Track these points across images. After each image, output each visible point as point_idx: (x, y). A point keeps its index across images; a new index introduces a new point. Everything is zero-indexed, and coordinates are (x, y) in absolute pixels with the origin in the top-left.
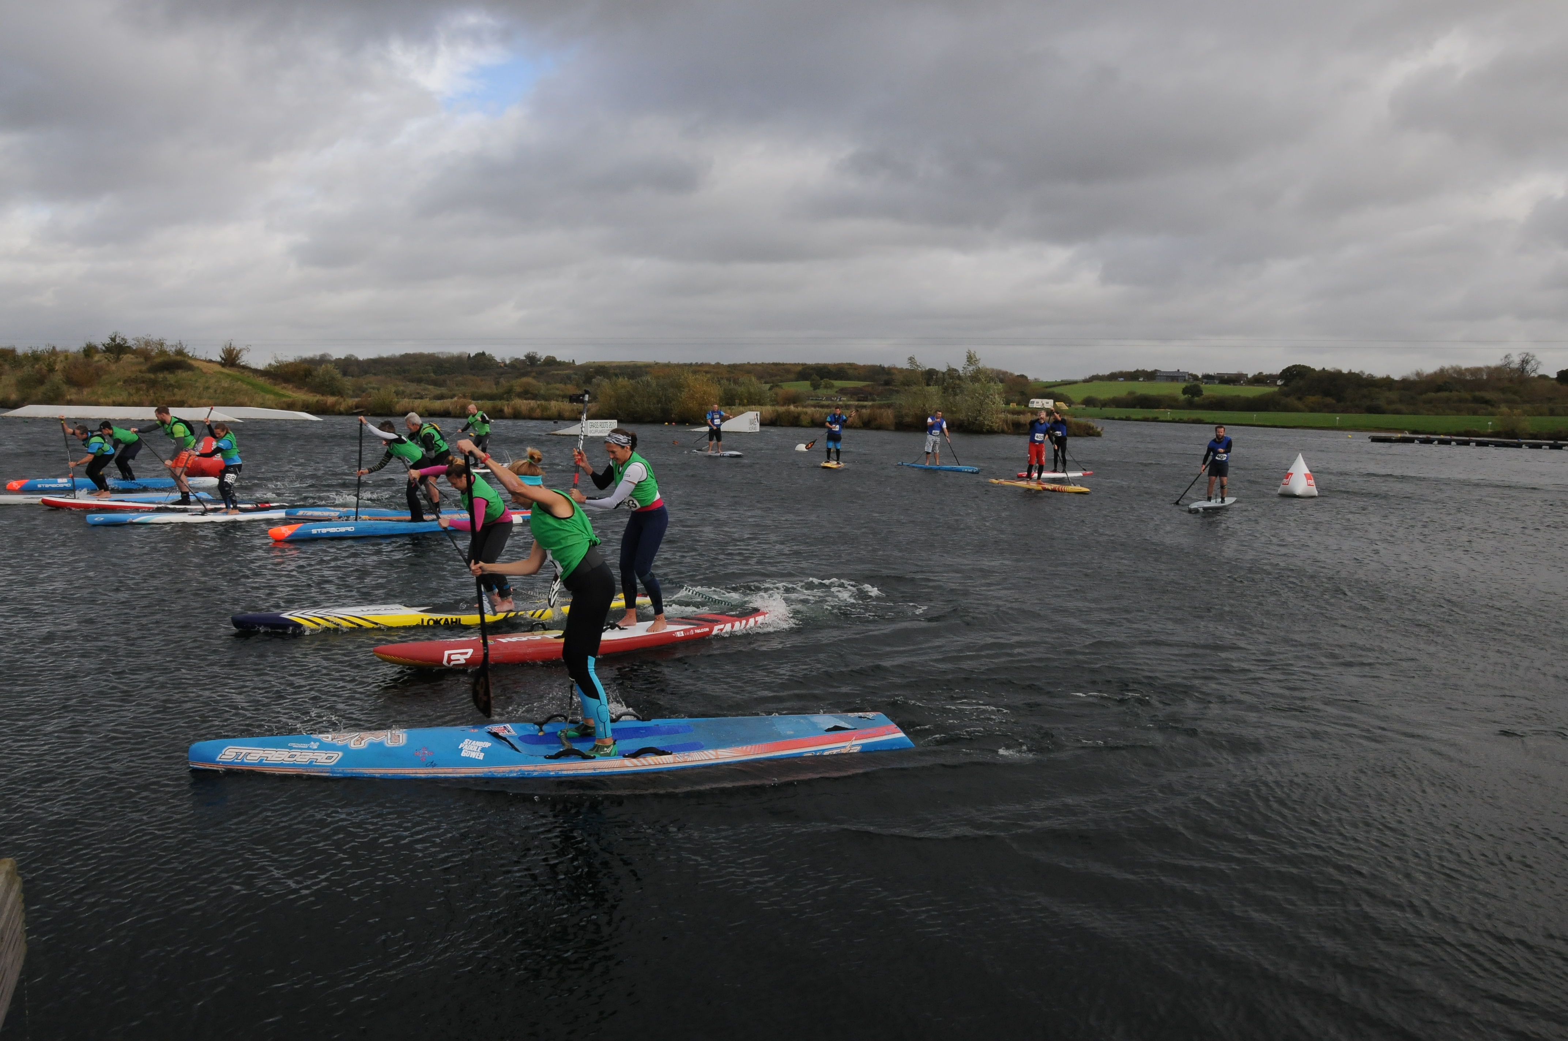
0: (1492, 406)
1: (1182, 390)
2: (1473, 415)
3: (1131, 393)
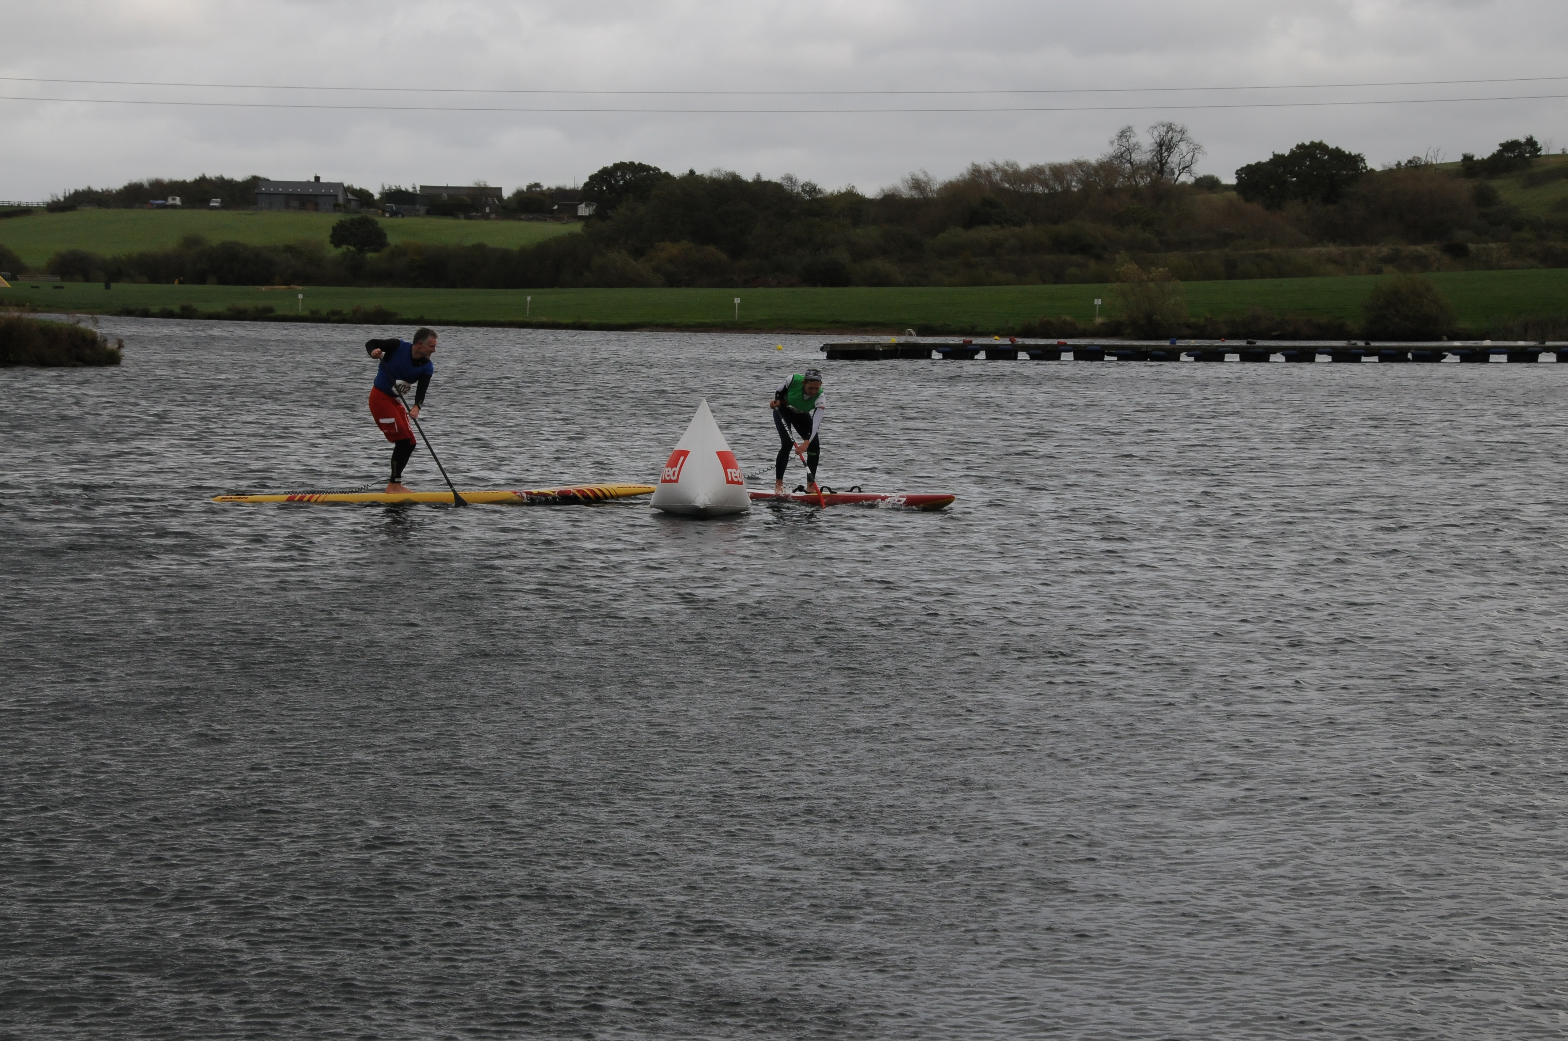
0: (1098, 258)
1: (331, 232)
2: (1055, 283)
3: (191, 242)
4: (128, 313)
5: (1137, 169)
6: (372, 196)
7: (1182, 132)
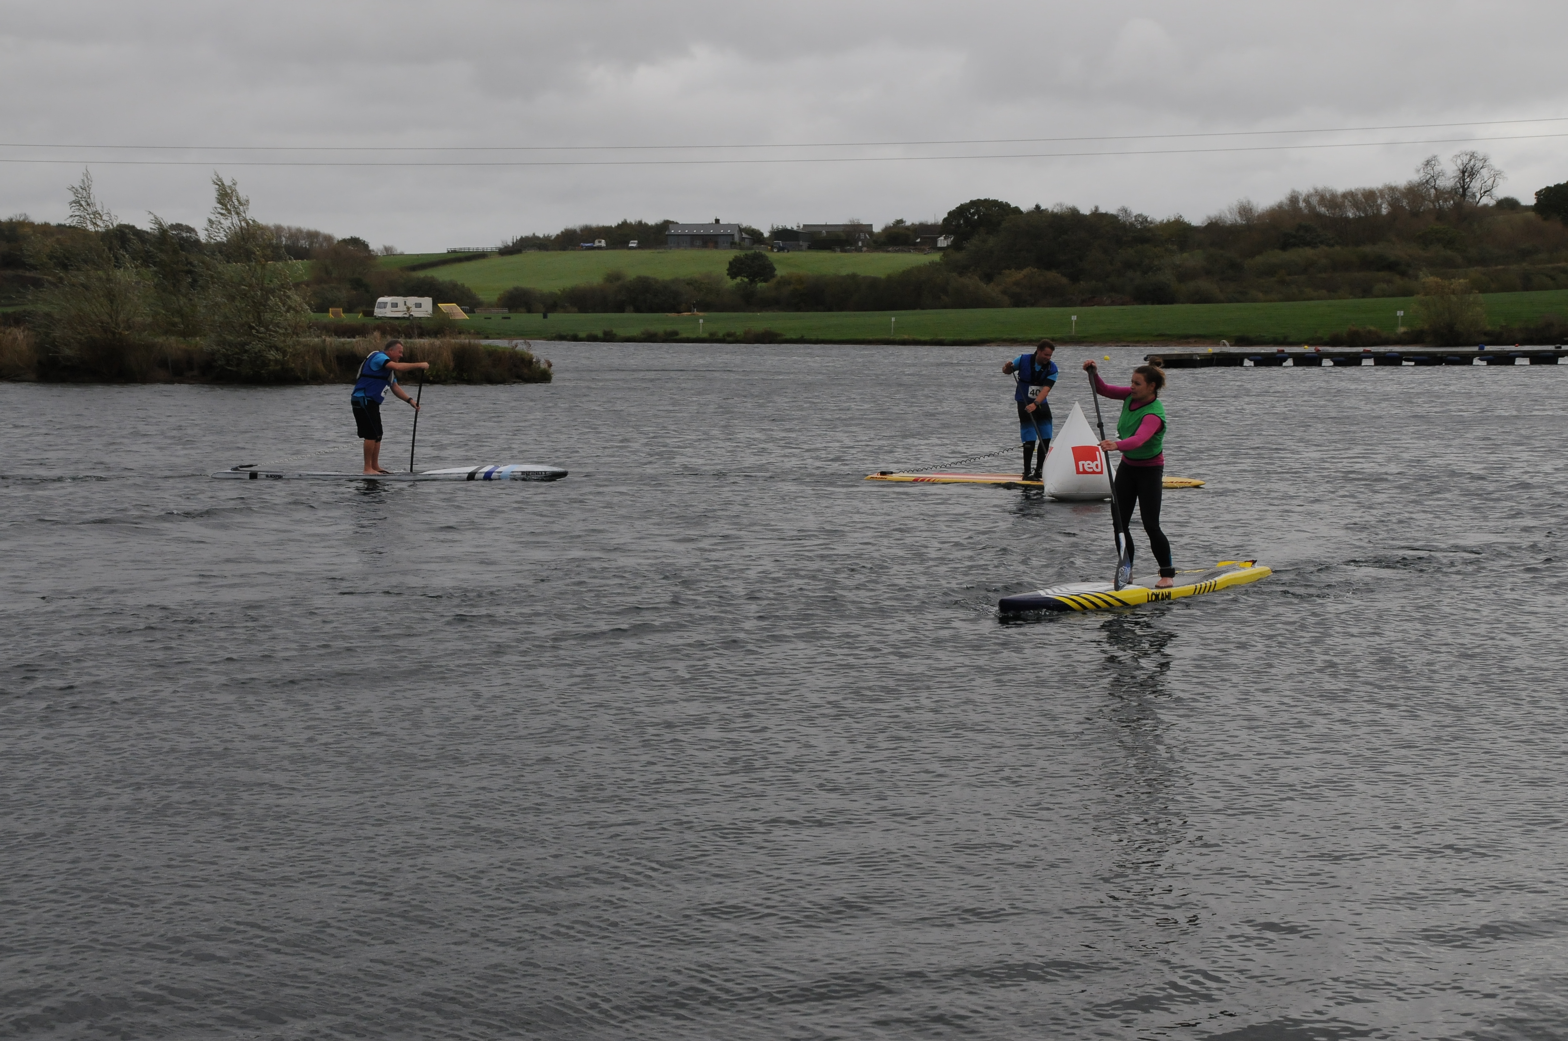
0: (1403, 274)
1: (727, 266)
2: (1363, 297)
3: (614, 278)
4: (561, 338)
5: (1441, 193)
6: (762, 234)
7: (1485, 160)
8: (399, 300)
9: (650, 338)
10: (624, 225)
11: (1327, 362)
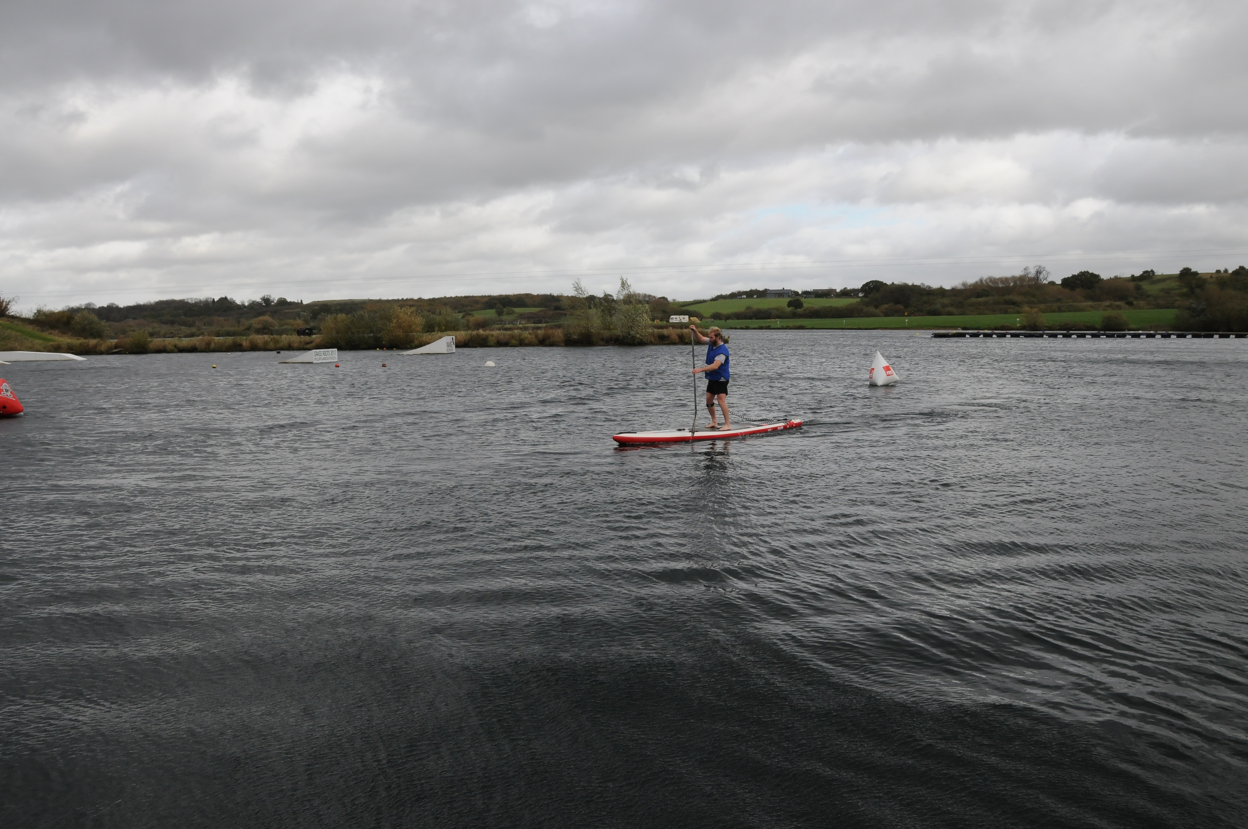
0: (1018, 306)
1: (787, 304)
2: (1005, 314)
3: (748, 308)
4: (731, 328)
5: (1031, 279)
7: (1044, 268)
8: (678, 317)
9: (761, 328)
10: (751, 291)
11: (994, 336)
